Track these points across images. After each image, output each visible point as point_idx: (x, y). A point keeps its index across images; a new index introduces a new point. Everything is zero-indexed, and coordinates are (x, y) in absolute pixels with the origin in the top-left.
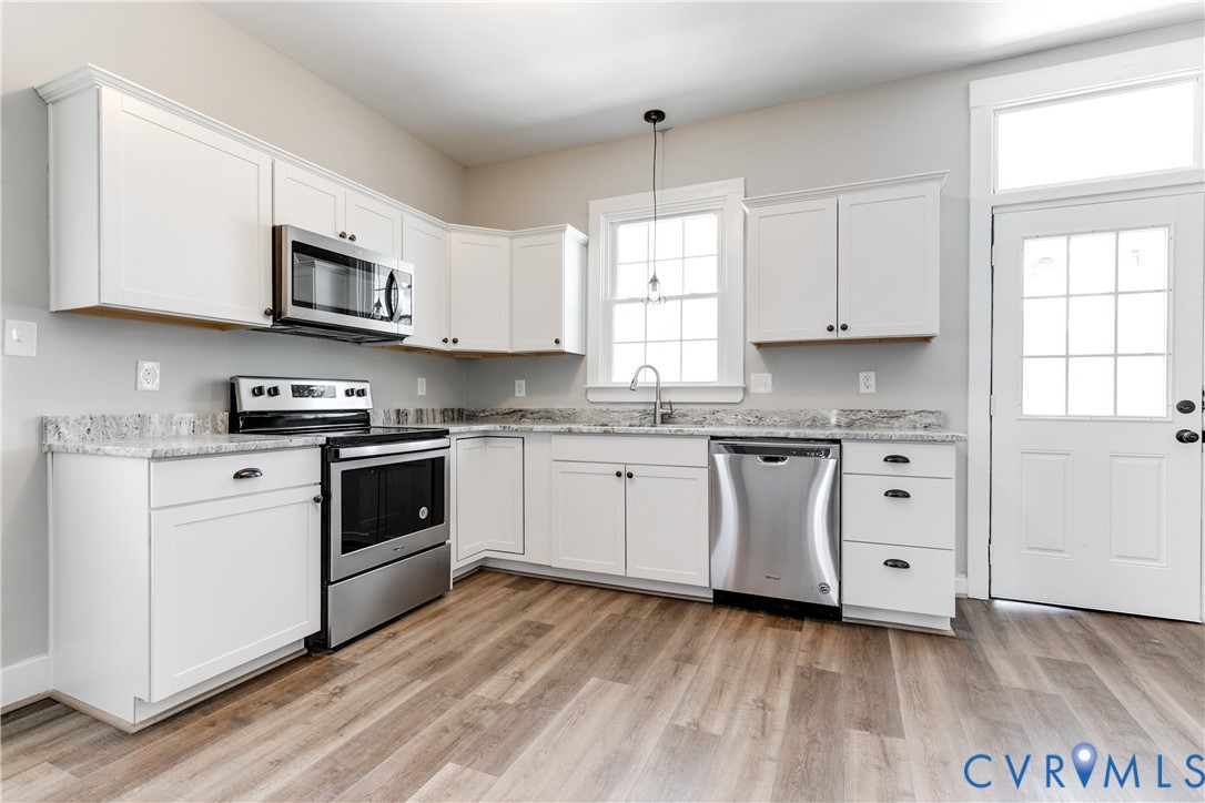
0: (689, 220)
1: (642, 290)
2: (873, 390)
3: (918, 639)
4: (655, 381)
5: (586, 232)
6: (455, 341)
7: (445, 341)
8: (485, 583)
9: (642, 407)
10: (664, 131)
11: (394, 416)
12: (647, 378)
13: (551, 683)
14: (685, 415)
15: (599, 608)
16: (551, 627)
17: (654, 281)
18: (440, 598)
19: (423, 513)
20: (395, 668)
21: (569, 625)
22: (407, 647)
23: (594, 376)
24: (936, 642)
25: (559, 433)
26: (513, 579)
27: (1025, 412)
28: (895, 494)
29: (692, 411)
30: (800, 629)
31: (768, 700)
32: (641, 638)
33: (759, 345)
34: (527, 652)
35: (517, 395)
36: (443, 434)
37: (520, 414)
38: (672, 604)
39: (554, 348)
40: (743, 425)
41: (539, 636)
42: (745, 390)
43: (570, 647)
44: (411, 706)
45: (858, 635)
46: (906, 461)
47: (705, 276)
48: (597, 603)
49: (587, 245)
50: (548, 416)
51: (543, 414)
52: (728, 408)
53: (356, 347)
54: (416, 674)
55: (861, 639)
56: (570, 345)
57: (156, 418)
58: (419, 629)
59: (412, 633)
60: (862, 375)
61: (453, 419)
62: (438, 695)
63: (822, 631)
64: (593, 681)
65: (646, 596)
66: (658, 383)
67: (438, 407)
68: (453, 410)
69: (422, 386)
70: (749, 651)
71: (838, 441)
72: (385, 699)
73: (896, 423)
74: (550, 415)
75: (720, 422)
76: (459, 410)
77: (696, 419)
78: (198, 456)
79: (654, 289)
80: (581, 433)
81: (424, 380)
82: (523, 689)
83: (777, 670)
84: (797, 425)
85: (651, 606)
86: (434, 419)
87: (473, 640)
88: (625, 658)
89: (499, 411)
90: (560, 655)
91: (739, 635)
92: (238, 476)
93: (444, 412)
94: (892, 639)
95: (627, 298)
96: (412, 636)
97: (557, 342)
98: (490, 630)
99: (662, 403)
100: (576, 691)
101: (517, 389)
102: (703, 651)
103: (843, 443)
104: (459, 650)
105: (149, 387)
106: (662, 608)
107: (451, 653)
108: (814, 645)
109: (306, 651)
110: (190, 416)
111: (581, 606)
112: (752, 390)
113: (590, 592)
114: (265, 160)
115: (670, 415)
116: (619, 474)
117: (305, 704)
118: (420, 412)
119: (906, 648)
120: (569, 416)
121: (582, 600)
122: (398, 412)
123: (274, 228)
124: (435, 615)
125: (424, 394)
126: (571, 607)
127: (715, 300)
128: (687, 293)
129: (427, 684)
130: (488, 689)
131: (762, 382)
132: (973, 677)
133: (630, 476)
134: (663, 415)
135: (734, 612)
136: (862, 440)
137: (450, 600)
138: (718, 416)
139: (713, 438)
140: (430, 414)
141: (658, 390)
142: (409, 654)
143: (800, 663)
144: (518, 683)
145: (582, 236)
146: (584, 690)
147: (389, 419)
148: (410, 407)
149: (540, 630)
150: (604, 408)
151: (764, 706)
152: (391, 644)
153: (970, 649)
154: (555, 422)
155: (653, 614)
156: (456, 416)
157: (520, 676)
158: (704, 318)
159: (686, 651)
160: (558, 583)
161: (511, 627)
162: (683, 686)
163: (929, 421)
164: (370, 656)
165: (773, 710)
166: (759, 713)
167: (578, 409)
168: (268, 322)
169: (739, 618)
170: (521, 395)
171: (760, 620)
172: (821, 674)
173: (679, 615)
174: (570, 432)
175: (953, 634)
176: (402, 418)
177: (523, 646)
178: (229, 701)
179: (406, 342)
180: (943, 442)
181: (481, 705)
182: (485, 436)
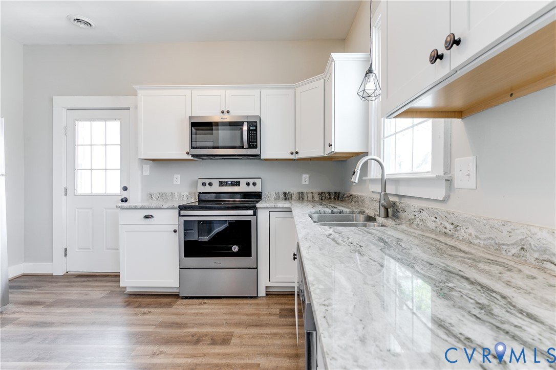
6: (297, 153)
7: (291, 153)
11: (282, 195)
14: (404, 210)
19: (235, 248)
29: (408, 206)
42: (449, 181)
52: (431, 206)
56: (345, 146)
57: (176, 194)
61: (330, 198)
66: (382, 175)
67: (317, 190)
68: (329, 193)
69: (305, 179)
74: (358, 200)
76: (335, 193)
78: (129, 209)
86: (313, 198)
89: (348, 194)
92: (145, 218)
93: (321, 194)
97: (330, 146)
105: (176, 183)
110: (186, 193)
114: (189, 92)
115: (397, 210)
122: (285, 194)
125: (307, 183)
138: (424, 215)
140: (310, 196)
141: (384, 183)
147: (278, 197)
164: (181, 307)
176: (289, 197)
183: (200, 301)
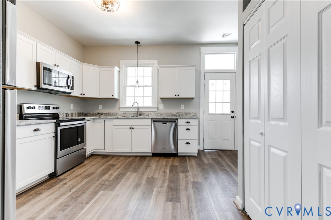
0: (145, 68)
1: (134, 83)
2: (183, 108)
3: (191, 157)
4: (137, 106)
5: (119, 68)
6: (84, 94)
7: (81, 94)
8: (94, 158)
9: (134, 112)
10: (139, 46)
11: (65, 115)
12: (136, 105)
13: (119, 175)
14: (144, 114)
15: (126, 160)
16: (115, 165)
17: (137, 82)
18: (83, 162)
19: (79, 140)
20: (78, 178)
21: (120, 164)
22: (79, 173)
23: (122, 105)
24: (195, 158)
25: (115, 119)
26: (102, 156)
27: (209, 113)
28: (188, 129)
29: (146, 113)
30: (170, 159)
31: (165, 171)
32: (137, 164)
33: (161, 98)
34: (111, 170)
35: (100, 109)
36: (84, 119)
37: (101, 114)
38: (143, 157)
39: (112, 97)
40: (157, 116)
41: (113, 167)
42: (158, 108)
43: (121, 168)
44: (86, 184)
45: (181, 158)
46: (189, 123)
47: (149, 81)
48: (125, 159)
49: (119, 71)
50: (109, 115)
51: (107, 114)
52: (154, 112)
53: (54, 95)
54: (84, 178)
55: (181, 159)
56: (116, 97)
58: (80, 169)
59: (79, 170)
60: (181, 105)
62: (92, 181)
63: (174, 158)
64: (129, 173)
65: (136, 156)
66: (138, 106)
67: (77, 112)
68: (81, 113)
69: (72, 106)
70: (160, 164)
71: (177, 119)
72: (78, 183)
73: (188, 115)
74: (109, 114)
75: (152, 116)
77: (147, 115)
79: (137, 84)
80: (121, 119)
81: (73, 105)
82: (113, 177)
83: (166, 166)
84: (169, 116)
85: (138, 158)
87: (97, 170)
88: (135, 168)
89: (95, 113)
90: (119, 170)
91: (158, 161)
92: (35, 130)
94: (187, 158)
95: (130, 85)
96: (78, 171)
97: (113, 96)
98: (100, 167)
99: (139, 111)
100: (125, 175)
101: (100, 107)
102: (151, 165)
103: (178, 119)
104: (94, 172)
106: (140, 158)
107: (92, 173)
108: (173, 161)
109: (49, 178)
111: (121, 160)
112: (159, 108)
113: (123, 157)
114: (35, 44)
115: (141, 114)
116: (130, 128)
117: (56, 188)
118: (72, 114)
119: (189, 159)
120: (114, 115)
121: (121, 159)
122: (66, 114)
123: (37, 62)
124: (83, 166)
125: (73, 109)
126: (119, 160)
127: (151, 87)
128: (145, 85)
129: (88, 180)
130: (105, 178)
131: (161, 106)
132: (200, 162)
133: (133, 128)
134: (139, 114)
135: (156, 157)
136: (182, 119)
137: (85, 162)
138: (152, 114)
139: (152, 119)
140: (75, 114)
141: (138, 108)
142: (80, 175)
143: (171, 164)
144: (111, 176)
145: (119, 69)
146: (127, 175)
147: (64, 116)
148: (70, 112)
149: (113, 166)
150: (124, 112)
151: (164, 172)
152: (74, 173)
153: (200, 158)
154: (111, 116)
155: (139, 160)
156: (81, 115)
157: (111, 174)
158: (149, 91)
159: (148, 165)
160: (114, 156)
161: (105, 166)
162: (148, 171)
163: (194, 115)
164: (69, 176)
165: (166, 172)
166: (164, 173)
167: (117, 113)
168: (35, 89)
169: (158, 158)
170: (101, 109)
171: (162, 158)
172: (175, 165)
173: (145, 159)
174: (118, 118)
175: (197, 156)
176: (67, 115)
177: (110, 169)
178: (32, 191)
179: (71, 95)
180: (196, 119)
181: (104, 181)
182: (94, 120)
183: (71, 171)
